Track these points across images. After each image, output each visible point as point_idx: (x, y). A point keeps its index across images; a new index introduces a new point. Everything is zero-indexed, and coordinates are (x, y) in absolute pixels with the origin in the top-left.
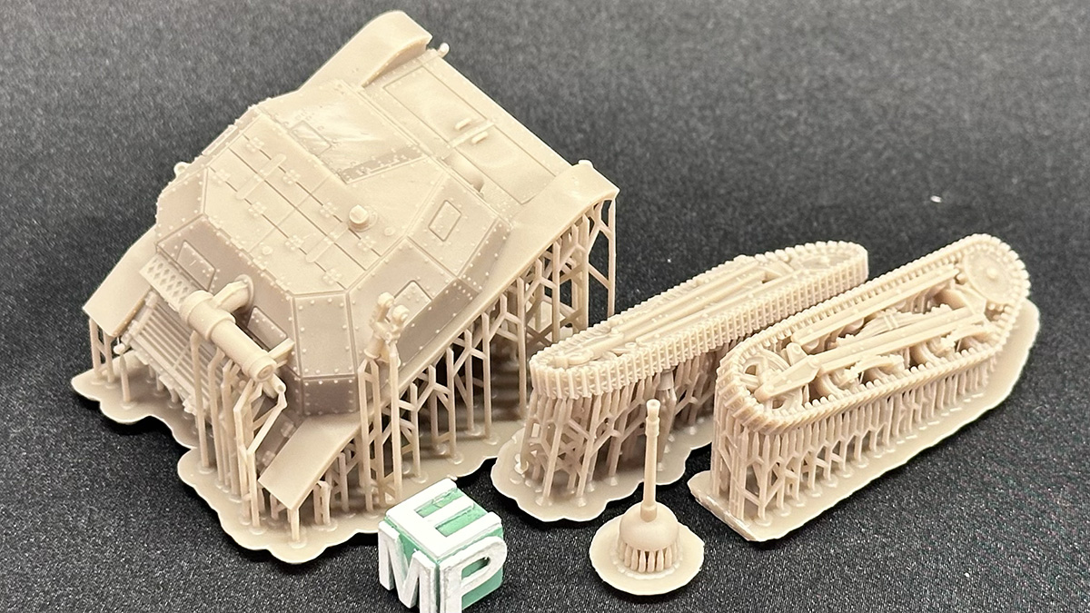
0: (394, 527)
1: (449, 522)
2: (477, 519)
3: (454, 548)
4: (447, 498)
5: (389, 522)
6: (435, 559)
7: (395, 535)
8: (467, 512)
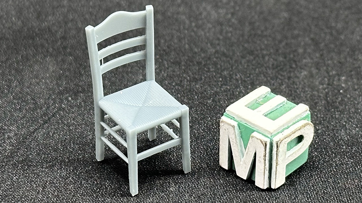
0: (233, 118)
1: (271, 112)
2: (290, 109)
3: (281, 126)
4: (266, 99)
5: (228, 116)
6: (269, 136)
7: (235, 124)
8: (282, 105)
